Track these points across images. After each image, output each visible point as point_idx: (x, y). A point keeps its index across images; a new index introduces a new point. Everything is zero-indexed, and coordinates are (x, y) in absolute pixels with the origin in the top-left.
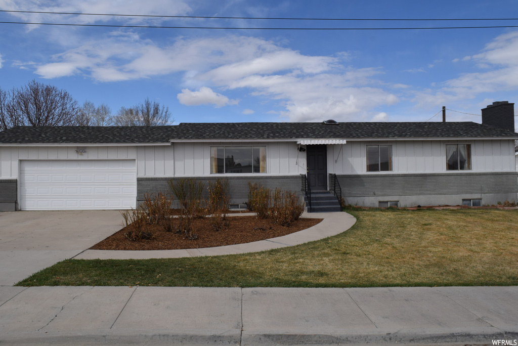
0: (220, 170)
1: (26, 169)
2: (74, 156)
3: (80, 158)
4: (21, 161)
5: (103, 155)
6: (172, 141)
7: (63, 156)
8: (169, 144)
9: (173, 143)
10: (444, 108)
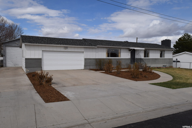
0: (108, 56)
1: (44, 54)
2: (63, 50)
3: (65, 50)
4: (42, 51)
5: (73, 50)
6: (98, 46)
7: (59, 49)
8: (96, 47)
9: (98, 47)
10: (137, 38)
